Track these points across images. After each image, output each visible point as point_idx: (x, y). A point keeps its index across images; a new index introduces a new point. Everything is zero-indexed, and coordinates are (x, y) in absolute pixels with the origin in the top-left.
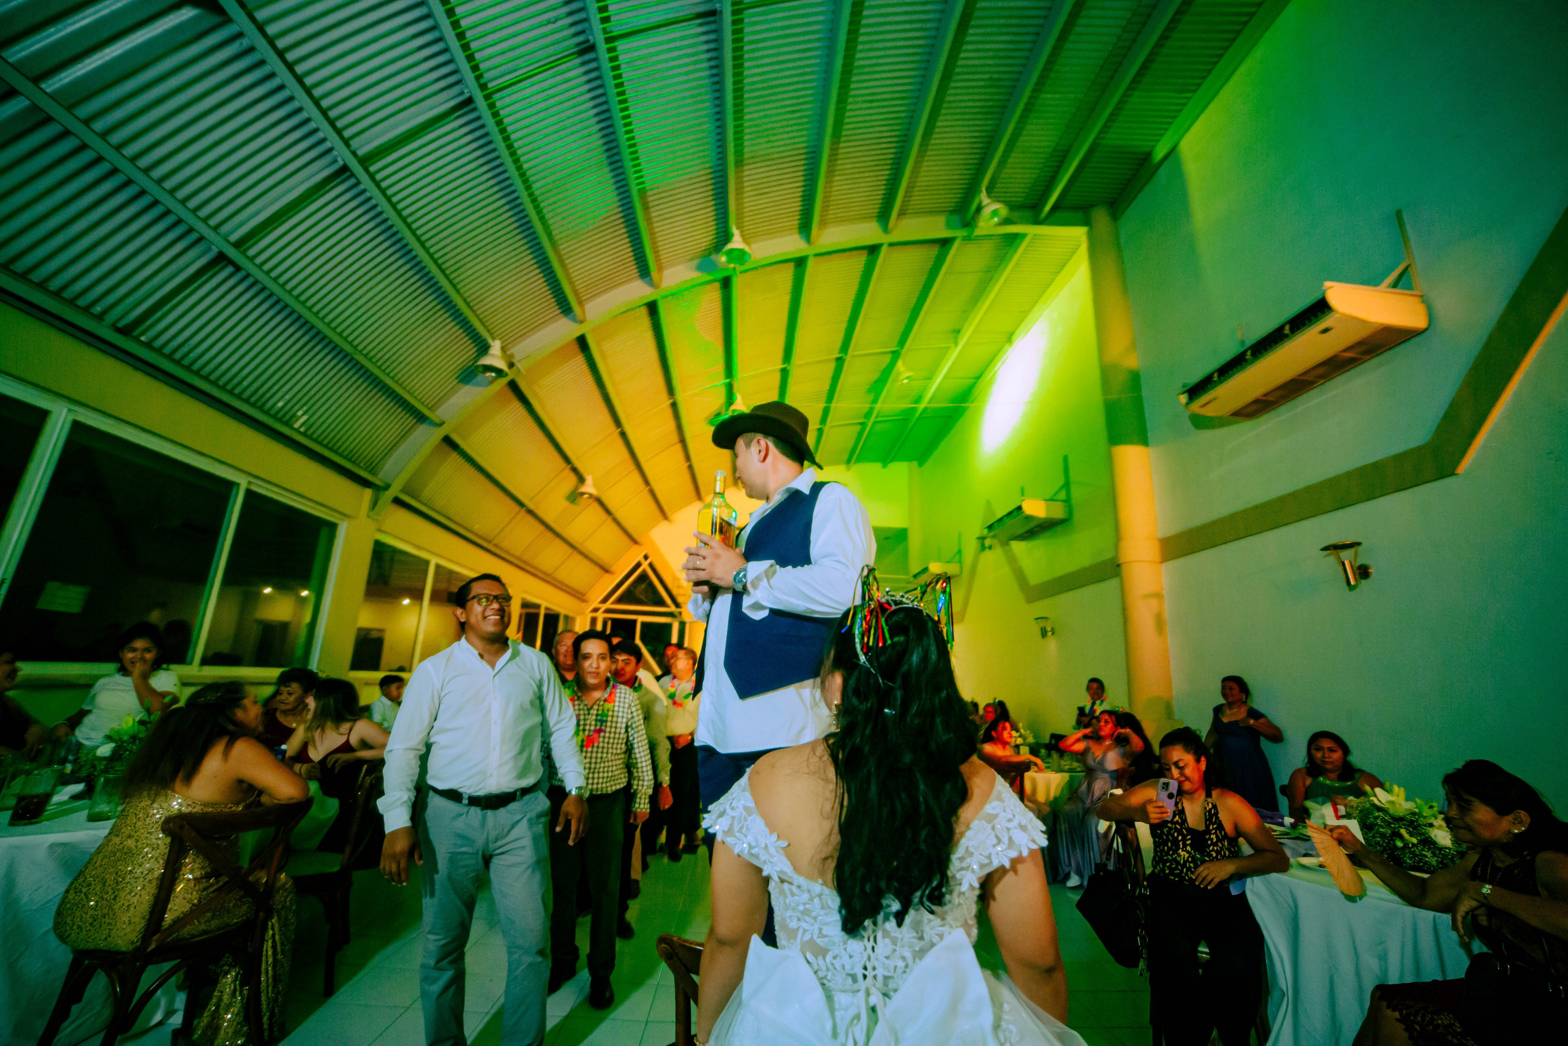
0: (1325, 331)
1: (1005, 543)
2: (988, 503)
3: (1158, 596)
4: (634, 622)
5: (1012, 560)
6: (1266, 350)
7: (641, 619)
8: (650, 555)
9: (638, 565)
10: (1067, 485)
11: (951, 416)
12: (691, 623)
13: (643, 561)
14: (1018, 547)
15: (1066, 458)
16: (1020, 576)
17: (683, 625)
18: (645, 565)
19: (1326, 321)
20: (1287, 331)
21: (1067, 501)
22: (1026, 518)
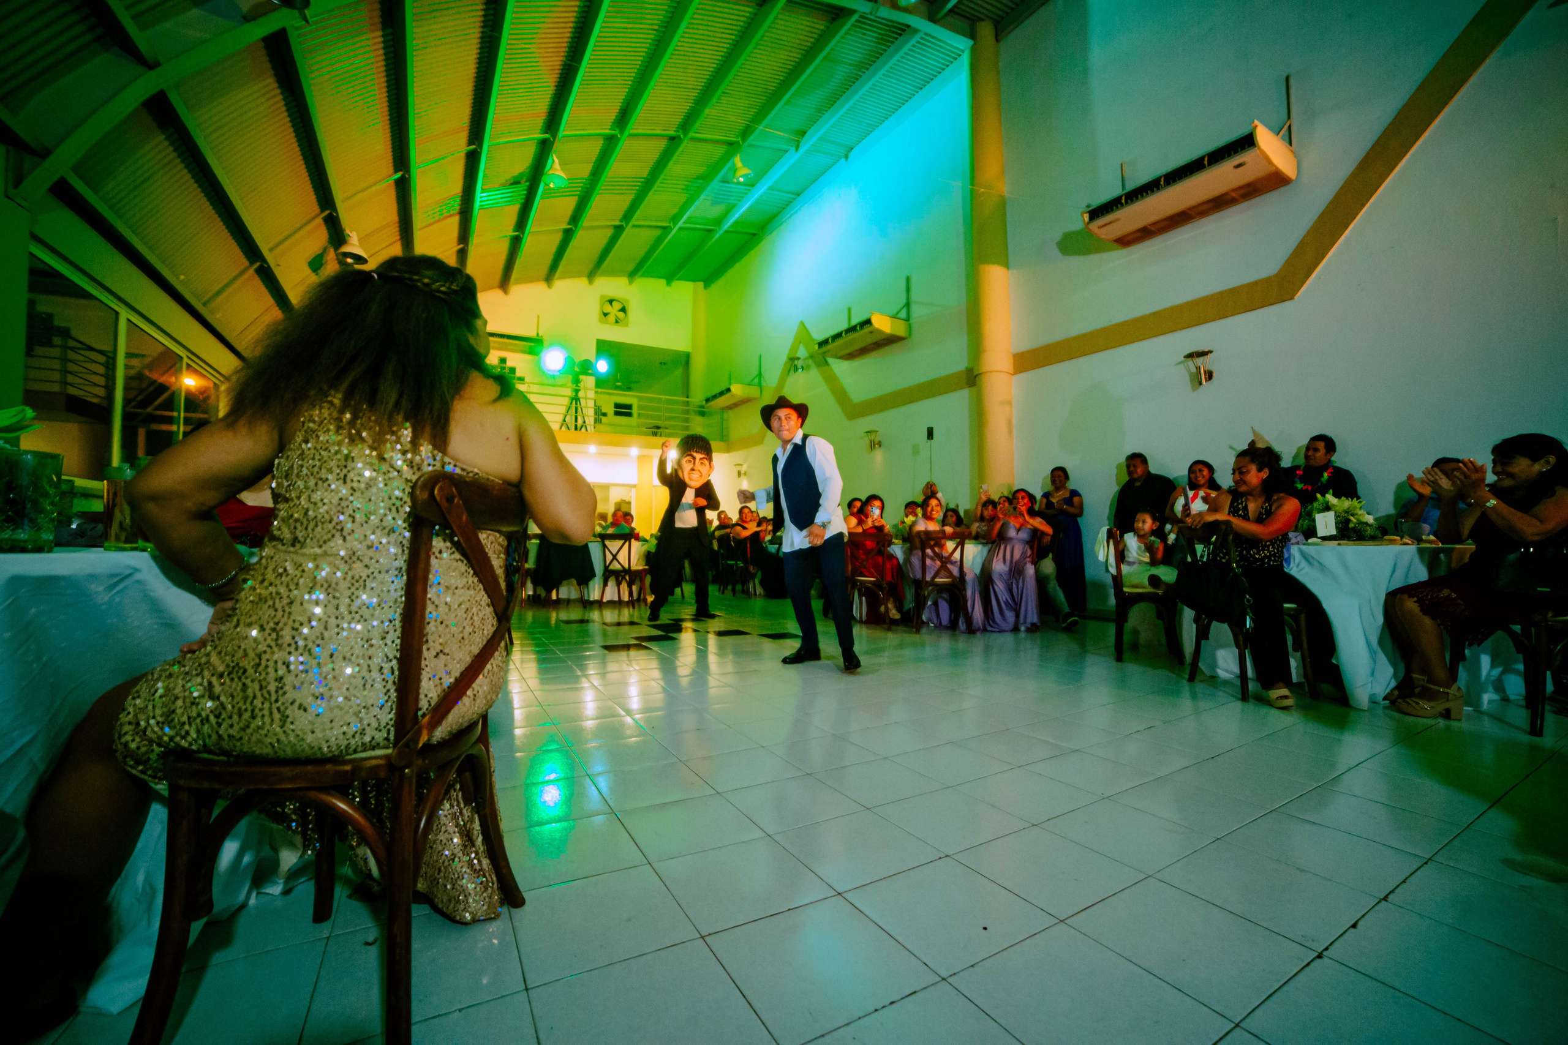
0: (1241, 165)
1: (821, 362)
2: (802, 323)
3: (1009, 403)
5: (831, 380)
6: (1186, 176)
10: (908, 305)
11: (754, 235)
14: (840, 368)
15: (908, 280)
16: (840, 395)
19: (1247, 156)
20: (1206, 162)
21: (907, 320)
22: (871, 332)
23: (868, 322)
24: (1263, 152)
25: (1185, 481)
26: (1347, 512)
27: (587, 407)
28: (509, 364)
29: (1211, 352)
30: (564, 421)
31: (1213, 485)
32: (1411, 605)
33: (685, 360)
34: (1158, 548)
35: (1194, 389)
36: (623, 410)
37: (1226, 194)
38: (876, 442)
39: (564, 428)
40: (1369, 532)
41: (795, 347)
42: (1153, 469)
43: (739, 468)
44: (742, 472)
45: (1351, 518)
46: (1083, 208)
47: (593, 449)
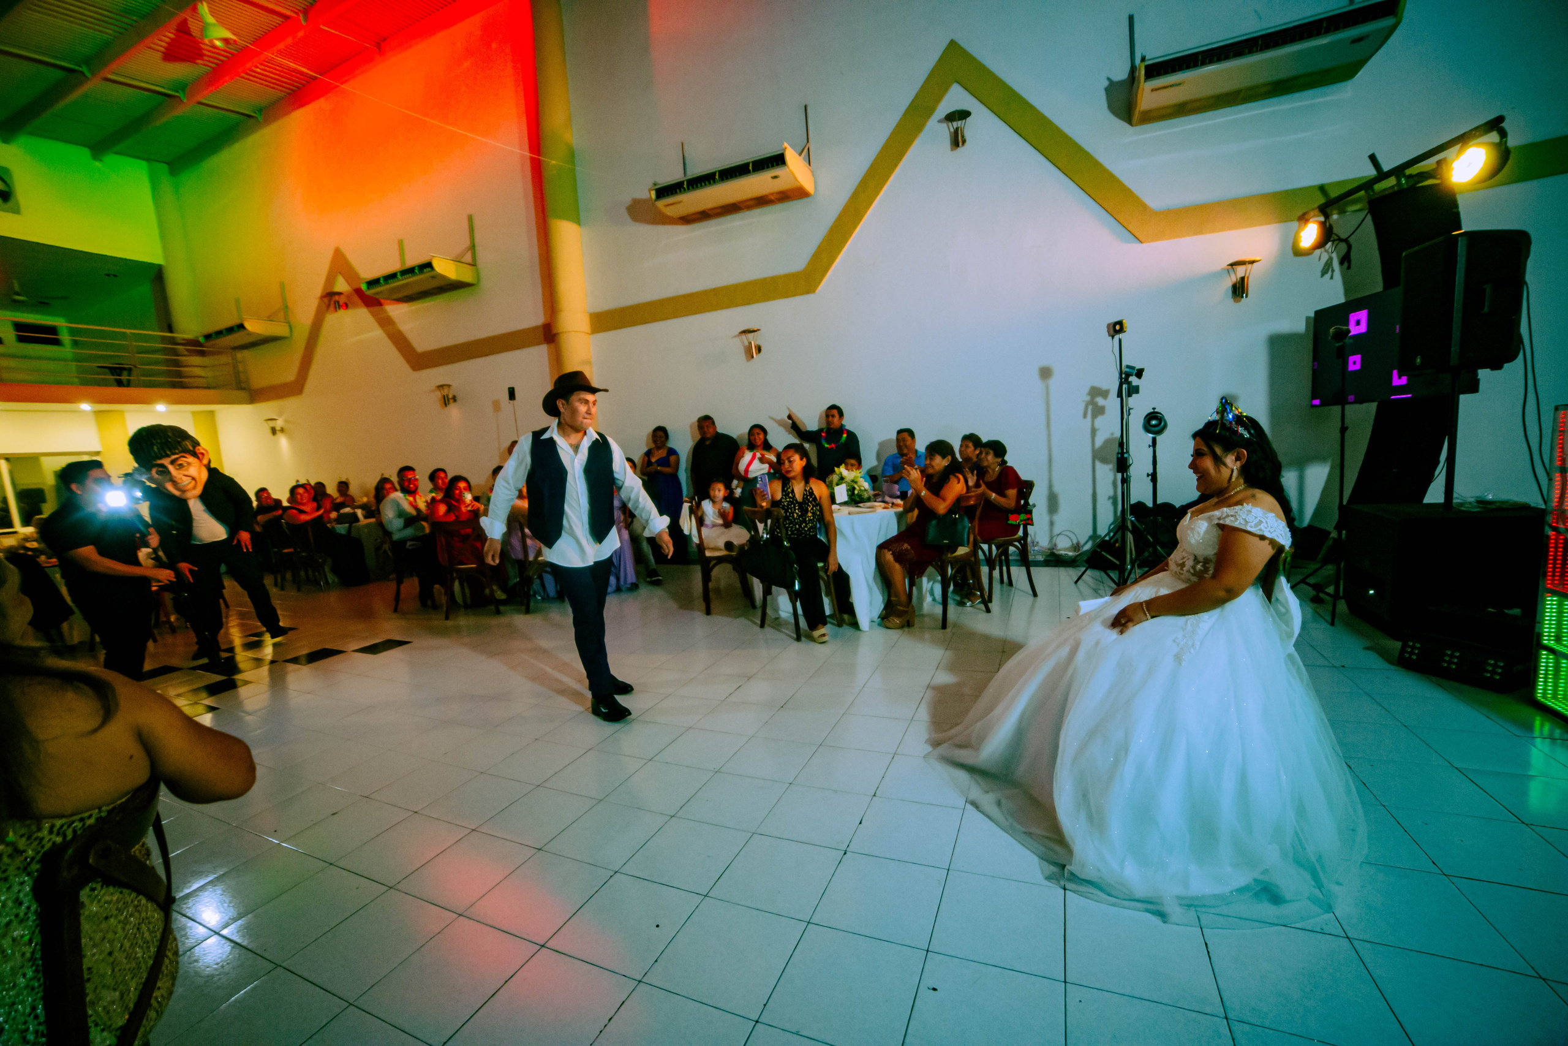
0: (775, 177)
1: (374, 303)
2: (338, 250)
5: (387, 324)
6: (732, 177)
10: (473, 247)
14: (398, 310)
15: (470, 219)
16: (400, 342)
19: (778, 171)
20: (751, 168)
21: (473, 264)
22: (433, 277)
23: (429, 265)
24: (790, 171)
25: (746, 441)
26: (853, 481)
29: (759, 330)
31: (767, 446)
32: (889, 556)
33: (157, 276)
34: (729, 512)
35: (748, 360)
37: (766, 196)
38: (450, 396)
40: (866, 495)
41: (330, 279)
42: (720, 430)
43: (270, 424)
44: (276, 428)
45: (856, 486)
46: (650, 184)
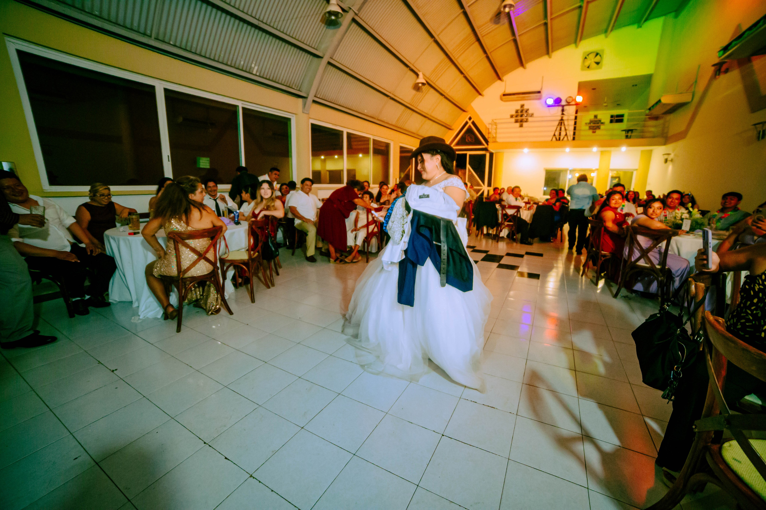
4: (466, 155)
7: (469, 153)
8: (472, 117)
9: (467, 123)
12: (496, 153)
13: (468, 121)
17: (491, 155)
18: (470, 123)
27: (568, 125)
28: (526, 107)
30: (554, 135)
33: (648, 80)
36: (618, 119)
39: (554, 139)
43: (666, 157)
44: (669, 159)
47: (567, 150)
